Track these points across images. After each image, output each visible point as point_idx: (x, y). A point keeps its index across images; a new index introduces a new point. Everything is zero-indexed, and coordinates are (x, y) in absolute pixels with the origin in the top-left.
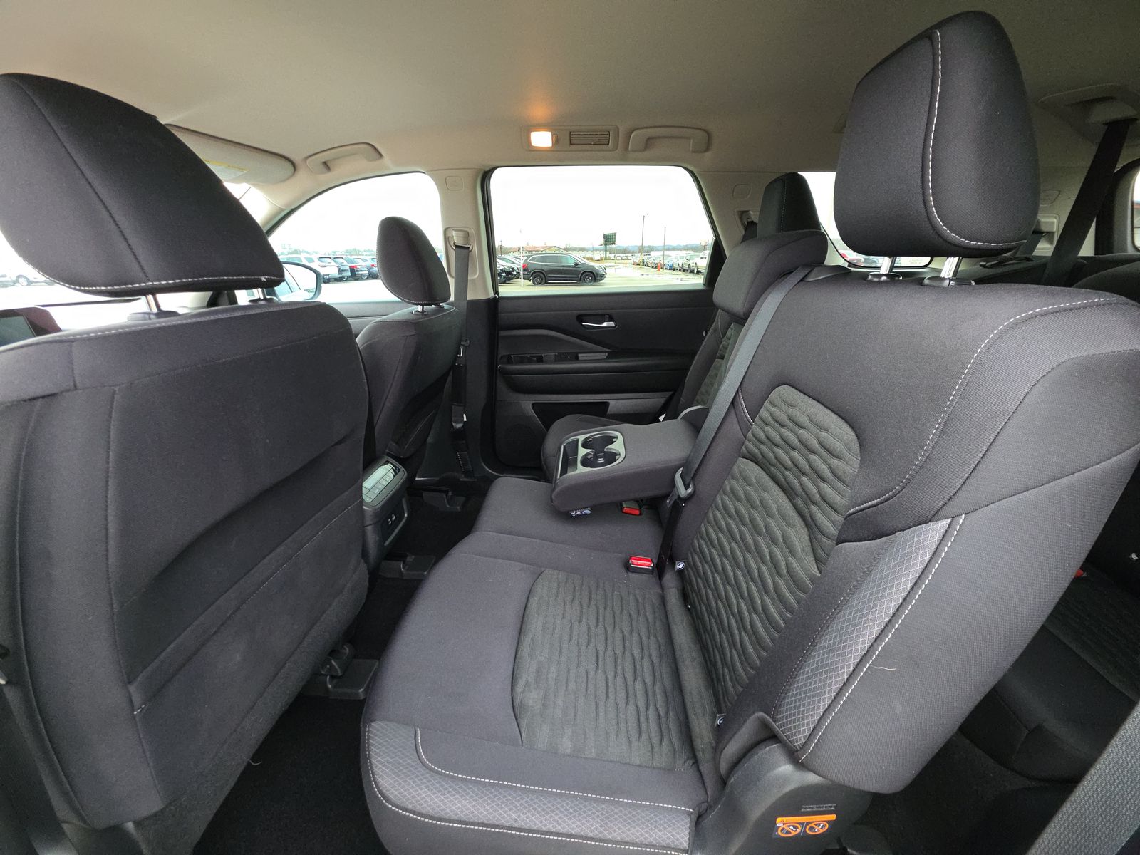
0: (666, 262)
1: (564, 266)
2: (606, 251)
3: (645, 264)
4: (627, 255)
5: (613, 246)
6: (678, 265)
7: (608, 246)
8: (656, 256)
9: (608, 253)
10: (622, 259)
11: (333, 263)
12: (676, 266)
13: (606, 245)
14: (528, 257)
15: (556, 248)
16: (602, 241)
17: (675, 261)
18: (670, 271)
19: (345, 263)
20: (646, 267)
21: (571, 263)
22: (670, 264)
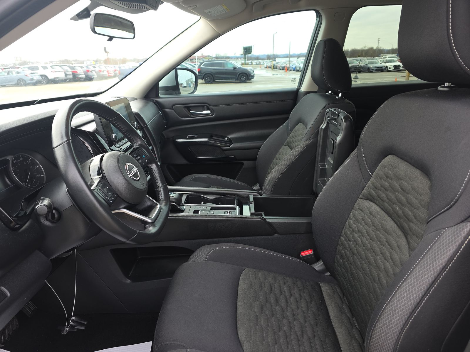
0: (291, 65)
1: (226, 70)
2: (245, 58)
3: (275, 67)
4: (259, 61)
5: (249, 55)
6: (300, 67)
7: (247, 55)
8: (282, 62)
9: (246, 60)
10: (256, 64)
11: (61, 69)
12: (298, 68)
13: (245, 55)
14: (201, 64)
15: (210, 57)
16: (242, 51)
17: (297, 65)
18: (294, 72)
19: (69, 69)
20: (276, 70)
21: (230, 67)
22: (294, 67)
